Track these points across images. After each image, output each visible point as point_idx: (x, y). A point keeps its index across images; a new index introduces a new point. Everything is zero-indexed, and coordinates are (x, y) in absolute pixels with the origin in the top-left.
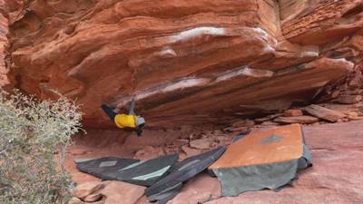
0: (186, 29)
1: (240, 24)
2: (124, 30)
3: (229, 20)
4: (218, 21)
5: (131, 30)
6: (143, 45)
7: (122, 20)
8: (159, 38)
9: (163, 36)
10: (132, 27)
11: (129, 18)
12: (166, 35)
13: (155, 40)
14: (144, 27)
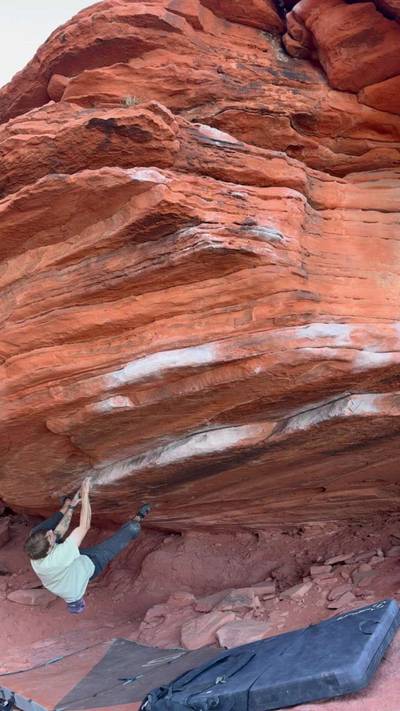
0: (135, 357)
1: (259, 326)
2: (15, 377)
3: (227, 324)
4: (200, 331)
5: (27, 376)
6: (57, 398)
7: (9, 360)
8: (86, 381)
9: (93, 376)
10: (28, 372)
11: (20, 356)
12: (99, 372)
13: (79, 385)
14: (50, 367)
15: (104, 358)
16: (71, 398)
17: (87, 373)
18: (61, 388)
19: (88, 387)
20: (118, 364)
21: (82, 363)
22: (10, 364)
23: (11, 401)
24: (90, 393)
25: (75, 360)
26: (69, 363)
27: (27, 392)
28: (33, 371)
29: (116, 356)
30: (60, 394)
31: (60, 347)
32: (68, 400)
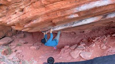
2: (48, 11)
5: (52, 10)
6: (59, 15)
7: (46, 6)
8: (68, 11)
9: (70, 9)
10: (52, 9)
11: (50, 5)
12: (72, 8)
13: (65, 12)
14: (59, 8)
15: (74, 4)
16: (63, 15)
17: (68, 9)
18: (60, 13)
19: (68, 12)
20: (78, 6)
21: (68, 6)
22: (47, 7)
23: (45, 17)
24: (68, 14)
25: (66, 5)
26: (64, 6)
27: (50, 14)
28: (54, 9)
29: (78, 4)
30: (59, 14)
31: (62, 2)
32: (62, 16)
